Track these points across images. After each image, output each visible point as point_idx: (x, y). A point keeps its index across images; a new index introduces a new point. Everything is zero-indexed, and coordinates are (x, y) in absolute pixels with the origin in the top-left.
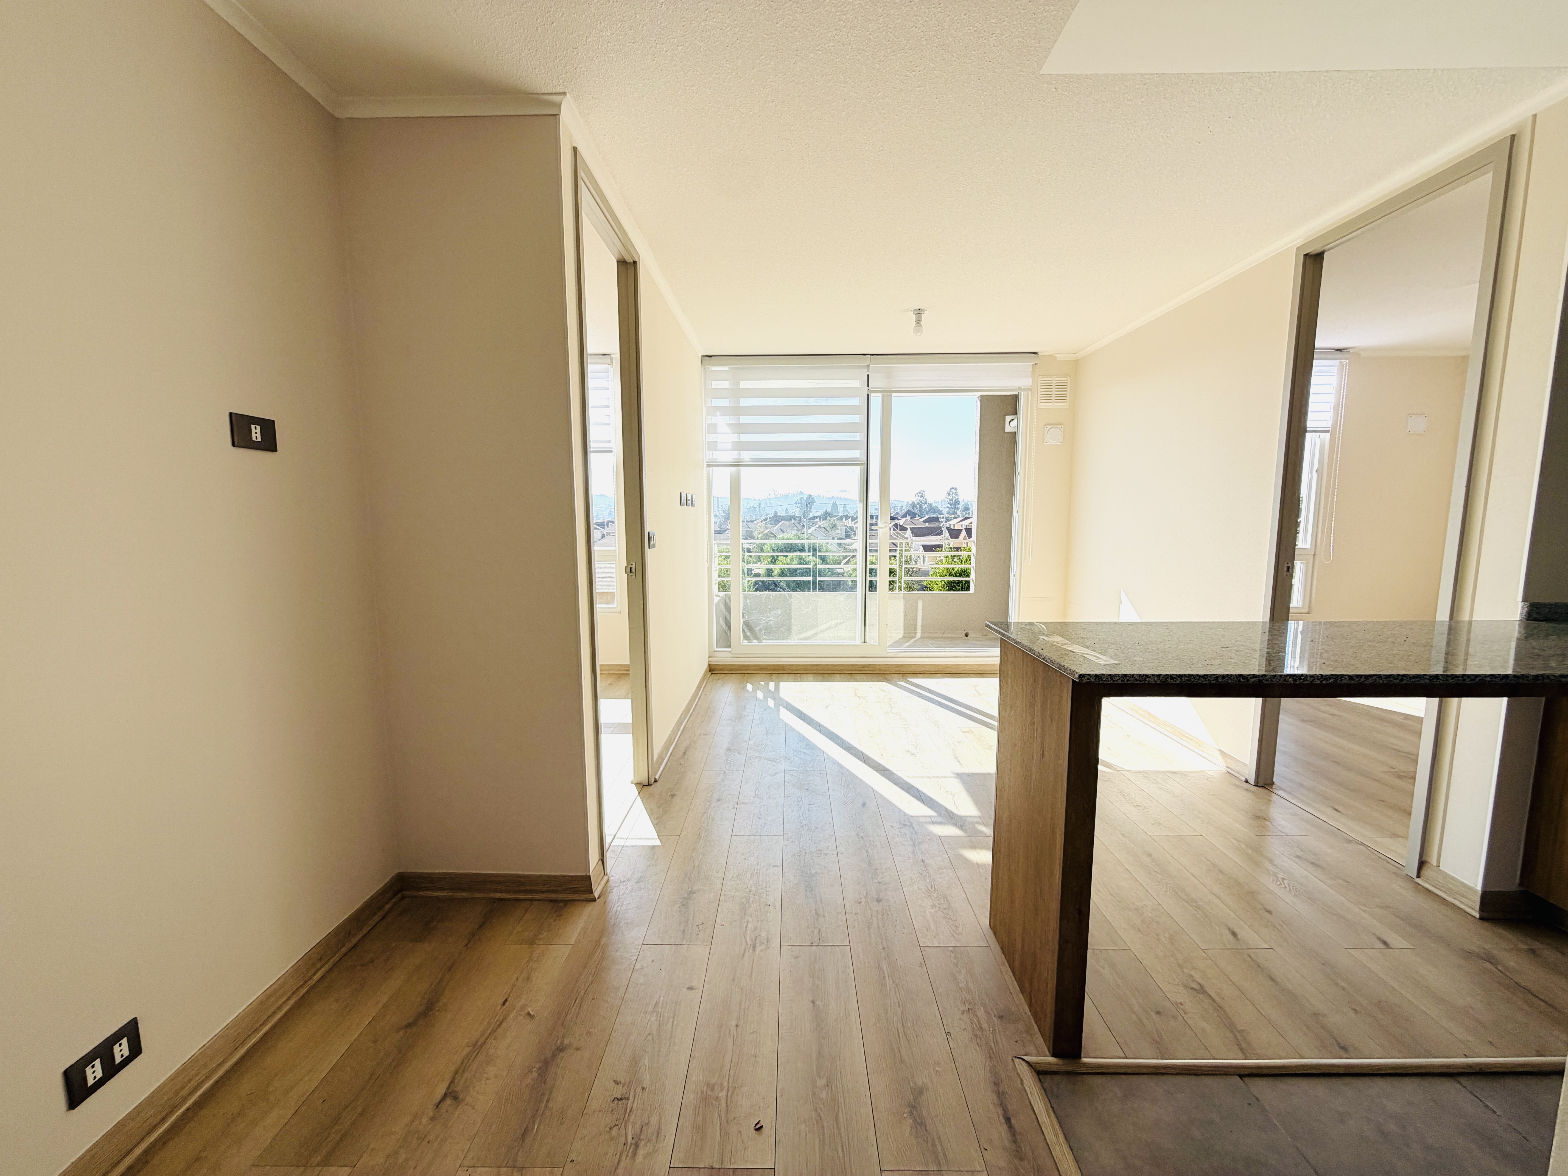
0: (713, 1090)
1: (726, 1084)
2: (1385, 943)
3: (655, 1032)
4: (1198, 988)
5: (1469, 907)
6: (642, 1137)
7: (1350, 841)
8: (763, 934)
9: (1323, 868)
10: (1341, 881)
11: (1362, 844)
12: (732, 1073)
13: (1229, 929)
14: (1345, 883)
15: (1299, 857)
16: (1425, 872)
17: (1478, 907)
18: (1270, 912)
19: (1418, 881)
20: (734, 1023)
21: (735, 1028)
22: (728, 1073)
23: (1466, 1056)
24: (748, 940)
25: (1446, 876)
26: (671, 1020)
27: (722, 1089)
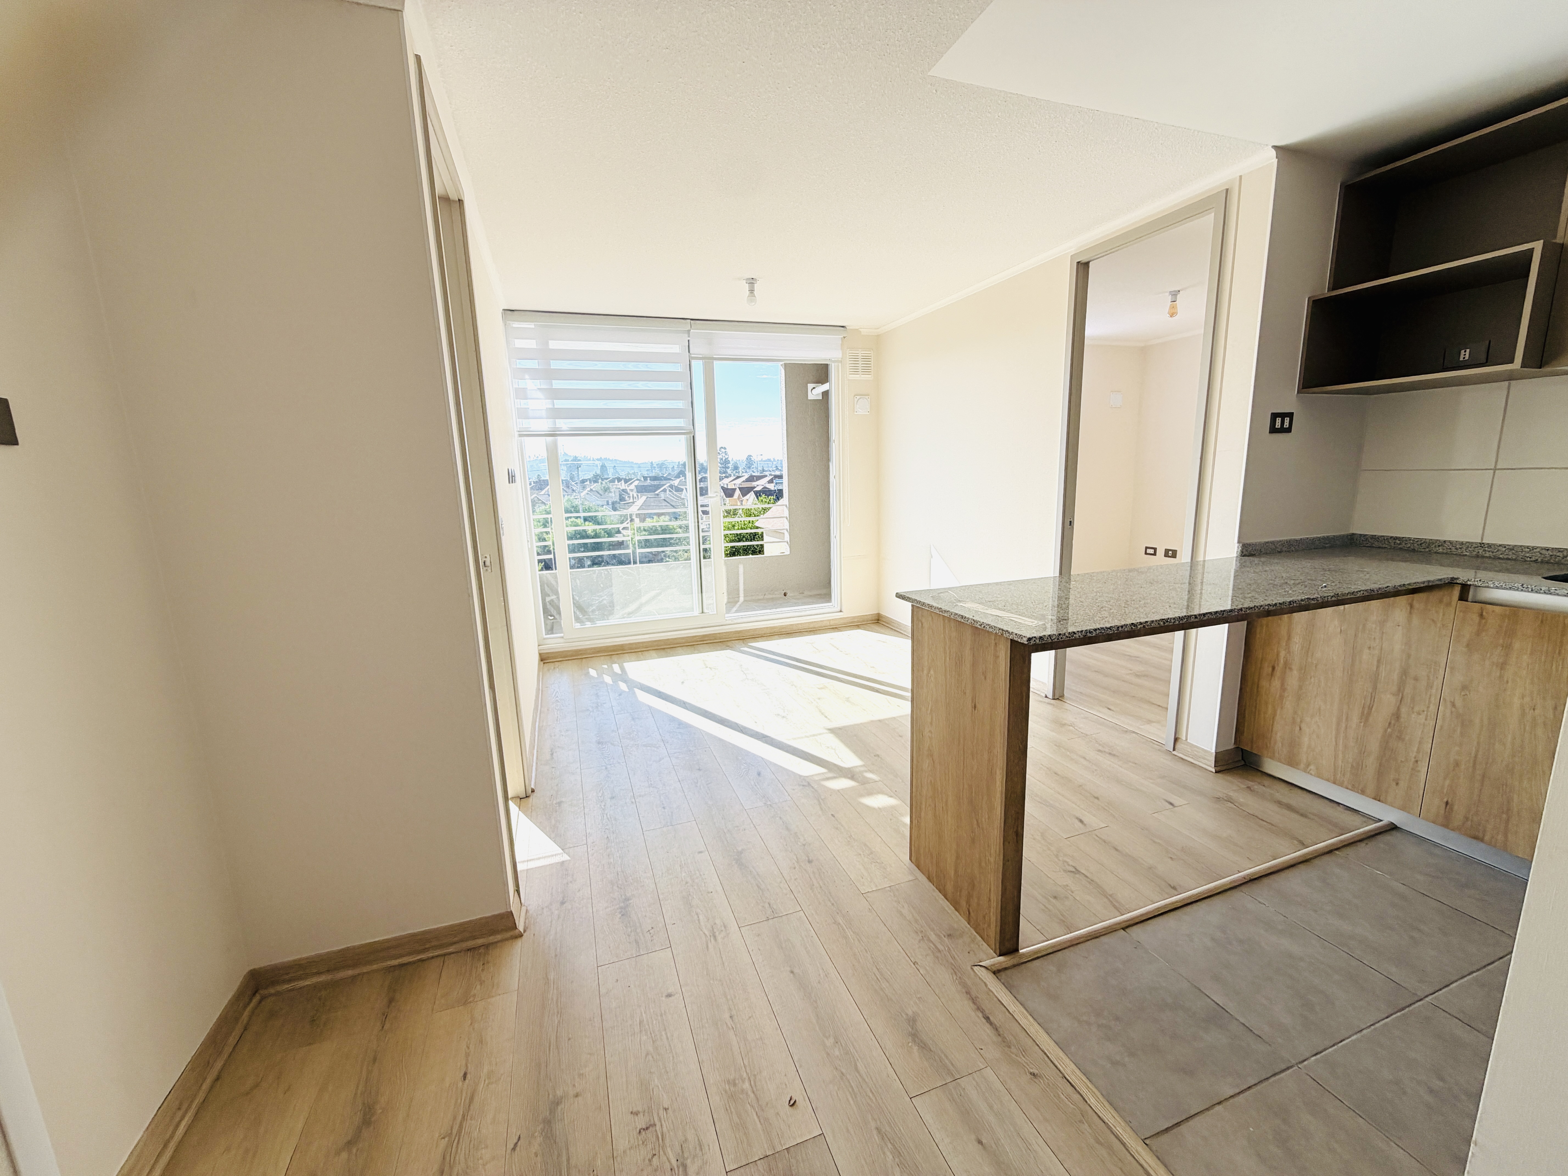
0: (735, 1085)
1: (745, 1075)
2: (1171, 804)
3: (651, 1049)
4: (1074, 870)
5: (1208, 765)
6: (686, 1156)
7: (1126, 731)
8: (718, 921)
9: (1118, 756)
10: (1131, 764)
11: (1134, 732)
12: (746, 1062)
13: (1077, 818)
14: (1134, 765)
15: (1099, 751)
16: (1178, 746)
17: (1213, 765)
18: (1097, 798)
19: (1174, 753)
20: (727, 1016)
21: (731, 1020)
22: (742, 1064)
23: (1239, 872)
24: (706, 933)
25: (1192, 746)
26: (663, 1033)
27: (743, 1081)
